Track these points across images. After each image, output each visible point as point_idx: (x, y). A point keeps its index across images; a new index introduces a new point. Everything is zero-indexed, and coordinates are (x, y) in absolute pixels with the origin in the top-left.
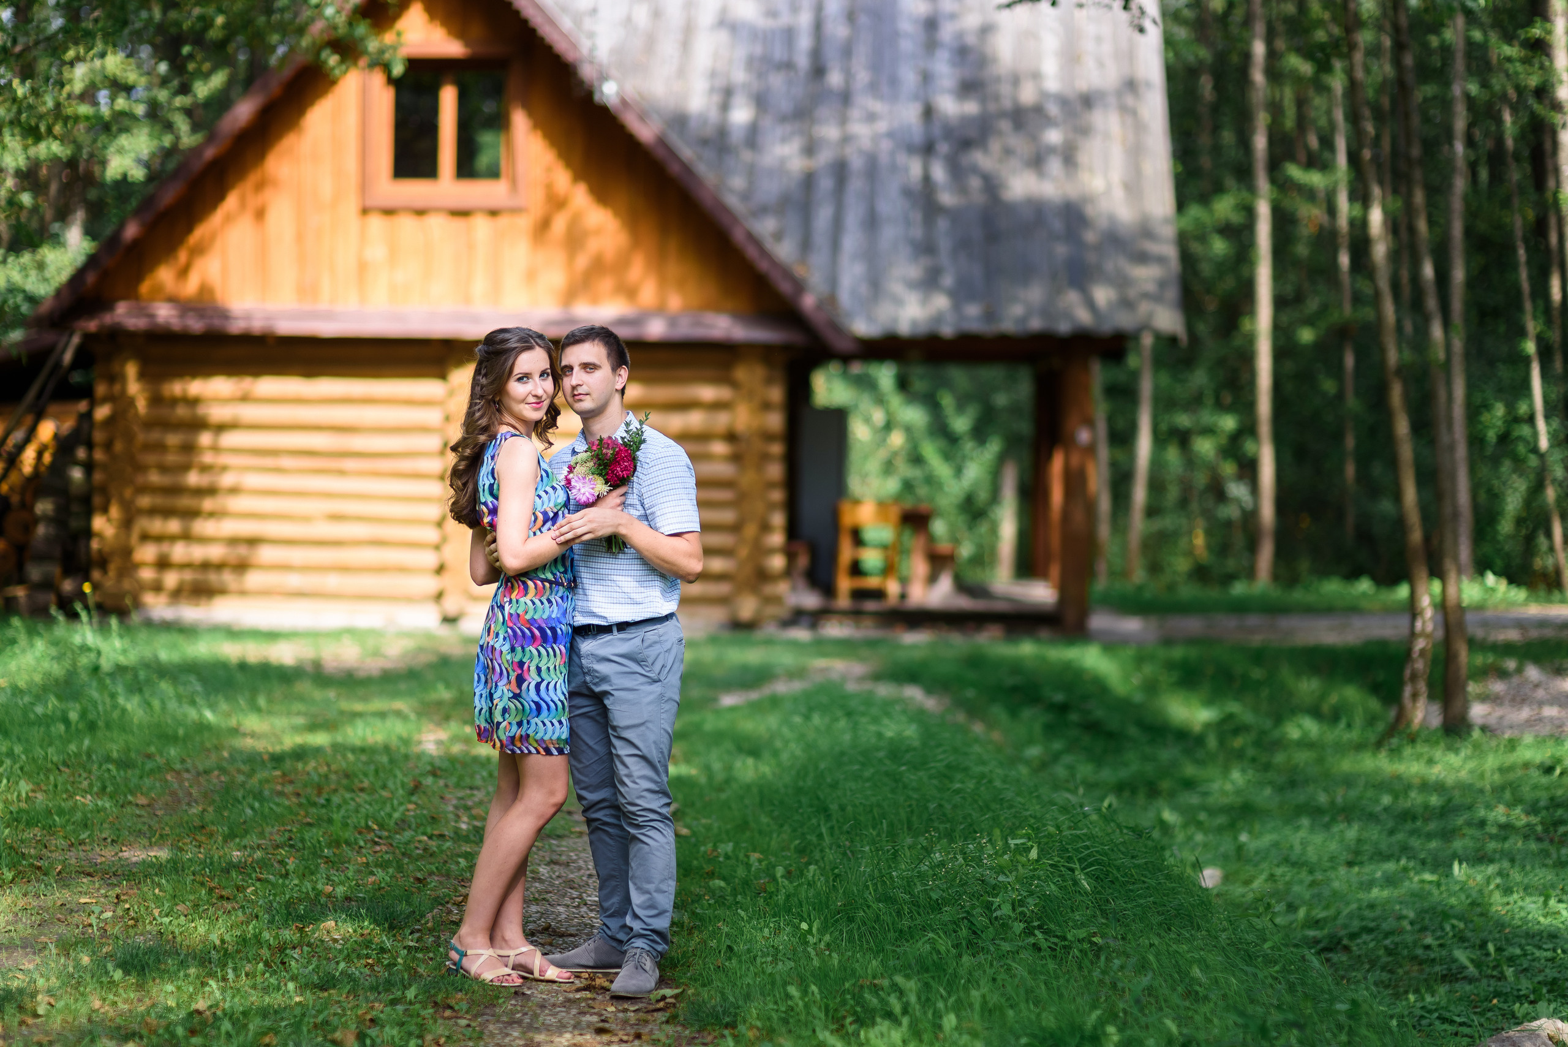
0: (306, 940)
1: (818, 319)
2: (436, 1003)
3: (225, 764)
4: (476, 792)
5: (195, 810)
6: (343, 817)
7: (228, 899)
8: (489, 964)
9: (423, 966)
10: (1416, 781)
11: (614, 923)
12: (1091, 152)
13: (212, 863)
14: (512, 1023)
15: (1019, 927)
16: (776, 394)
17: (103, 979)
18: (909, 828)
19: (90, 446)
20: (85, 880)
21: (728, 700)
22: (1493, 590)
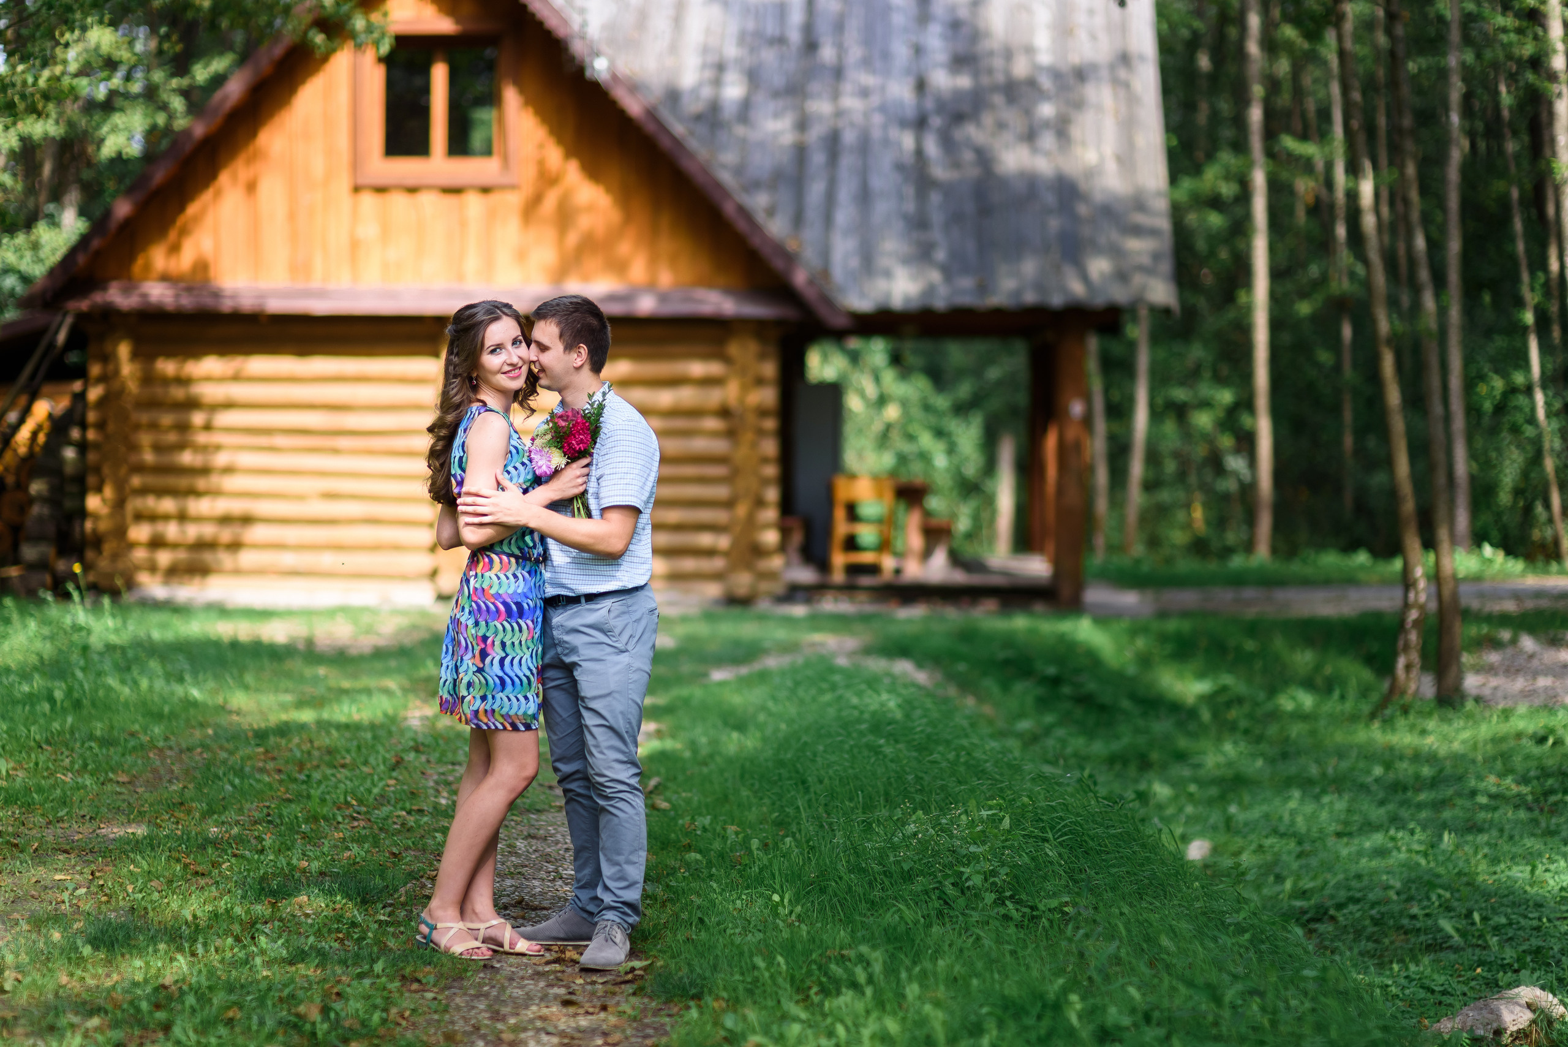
0: (278, 915)
1: (810, 294)
2: (403, 977)
3: (208, 742)
4: (457, 768)
5: (176, 787)
6: (323, 793)
7: (203, 875)
8: (459, 937)
9: (393, 941)
10: (1409, 752)
11: (584, 895)
12: (1083, 126)
13: (188, 839)
14: (479, 996)
15: (989, 898)
16: (769, 369)
17: (72, 955)
18: (887, 801)
19: (84, 426)
20: (61, 857)
21: (718, 675)
22: (1490, 561)
